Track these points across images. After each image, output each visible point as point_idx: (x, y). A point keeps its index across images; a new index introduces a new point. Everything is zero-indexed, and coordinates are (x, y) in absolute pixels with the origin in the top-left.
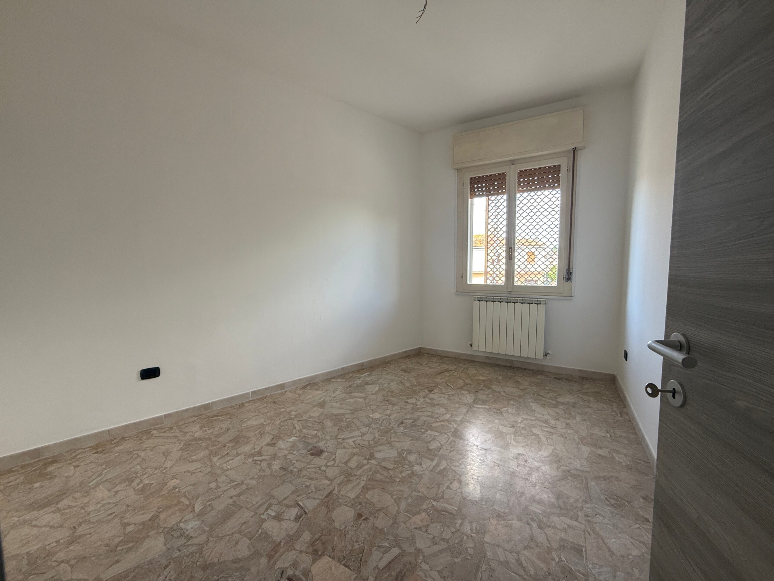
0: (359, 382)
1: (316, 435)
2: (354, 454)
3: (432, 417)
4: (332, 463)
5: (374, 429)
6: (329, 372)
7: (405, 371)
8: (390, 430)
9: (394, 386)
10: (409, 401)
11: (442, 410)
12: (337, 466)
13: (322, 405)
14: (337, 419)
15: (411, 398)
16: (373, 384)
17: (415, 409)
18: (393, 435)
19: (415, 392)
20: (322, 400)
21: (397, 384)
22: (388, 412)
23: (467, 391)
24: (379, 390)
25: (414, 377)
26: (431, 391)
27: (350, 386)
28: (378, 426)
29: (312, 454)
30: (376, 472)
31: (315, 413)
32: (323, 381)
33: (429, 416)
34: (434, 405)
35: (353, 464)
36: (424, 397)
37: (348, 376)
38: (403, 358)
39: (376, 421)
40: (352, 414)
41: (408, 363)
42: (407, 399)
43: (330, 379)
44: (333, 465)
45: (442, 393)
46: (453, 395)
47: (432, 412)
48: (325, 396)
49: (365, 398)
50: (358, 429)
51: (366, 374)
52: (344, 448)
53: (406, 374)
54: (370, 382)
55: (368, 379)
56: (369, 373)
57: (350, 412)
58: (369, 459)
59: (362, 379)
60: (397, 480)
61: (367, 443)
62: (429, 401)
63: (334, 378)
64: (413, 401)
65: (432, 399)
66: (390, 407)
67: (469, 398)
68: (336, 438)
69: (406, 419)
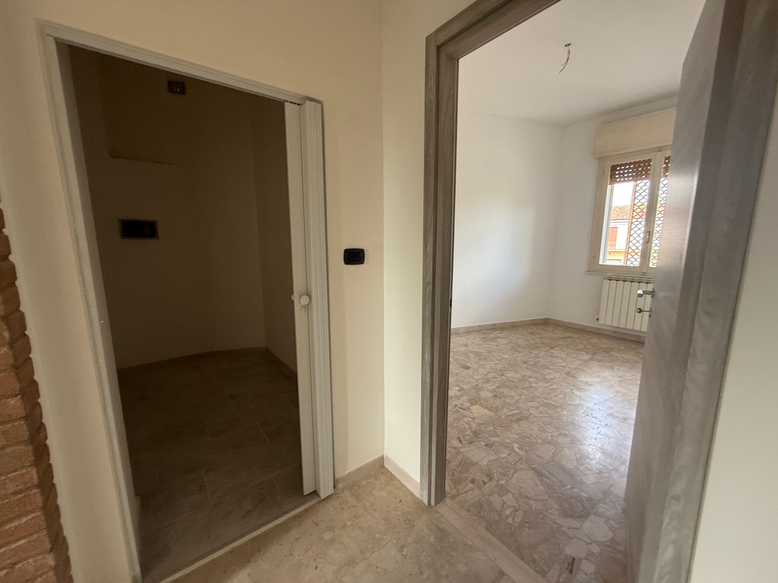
0: (492, 336)
1: (464, 360)
2: (491, 372)
3: (550, 362)
4: (477, 373)
5: (504, 362)
6: (469, 327)
7: (532, 334)
8: (517, 365)
9: (520, 342)
10: (533, 352)
11: (560, 360)
12: (480, 375)
13: (466, 345)
14: (477, 354)
15: (534, 351)
16: (503, 339)
17: (536, 356)
18: (518, 367)
19: (538, 348)
20: (465, 343)
21: (523, 341)
22: (515, 356)
23: (586, 352)
24: (508, 343)
25: (538, 338)
26: (552, 348)
27: (485, 338)
28: (507, 362)
29: (463, 368)
30: (506, 382)
31: (463, 349)
32: (464, 332)
33: (548, 362)
34: (553, 357)
35: (490, 376)
36: (546, 351)
37: (483, 332)
38: (530, 324)
39: (506, 359)
40: (488, 353)
41: (535, 328)
42: (531, 350)
43: (470, 332)
44: (477, 375)
45: (562, 351)
46: (572, 353)
47: (551, 361)
48: (467, 341)
49: (497, 346)
50: (493, 361)
51: (498, 332)
52: (484, 368)
53: (532, 336)
54: (501, 337)
55: (499, 335)
56: (500, 332)
57: (487, 352)
58: (501, 376)
59: (494, 335)
60: (520, 387)
61: (499, 369)
62: (550, 354)
63: (472, 331)
64: (536, 352)
65: (553, 353)
66: (517, 353)
67: (586, 357)
68: (478, 363)
69: (529, 361)
